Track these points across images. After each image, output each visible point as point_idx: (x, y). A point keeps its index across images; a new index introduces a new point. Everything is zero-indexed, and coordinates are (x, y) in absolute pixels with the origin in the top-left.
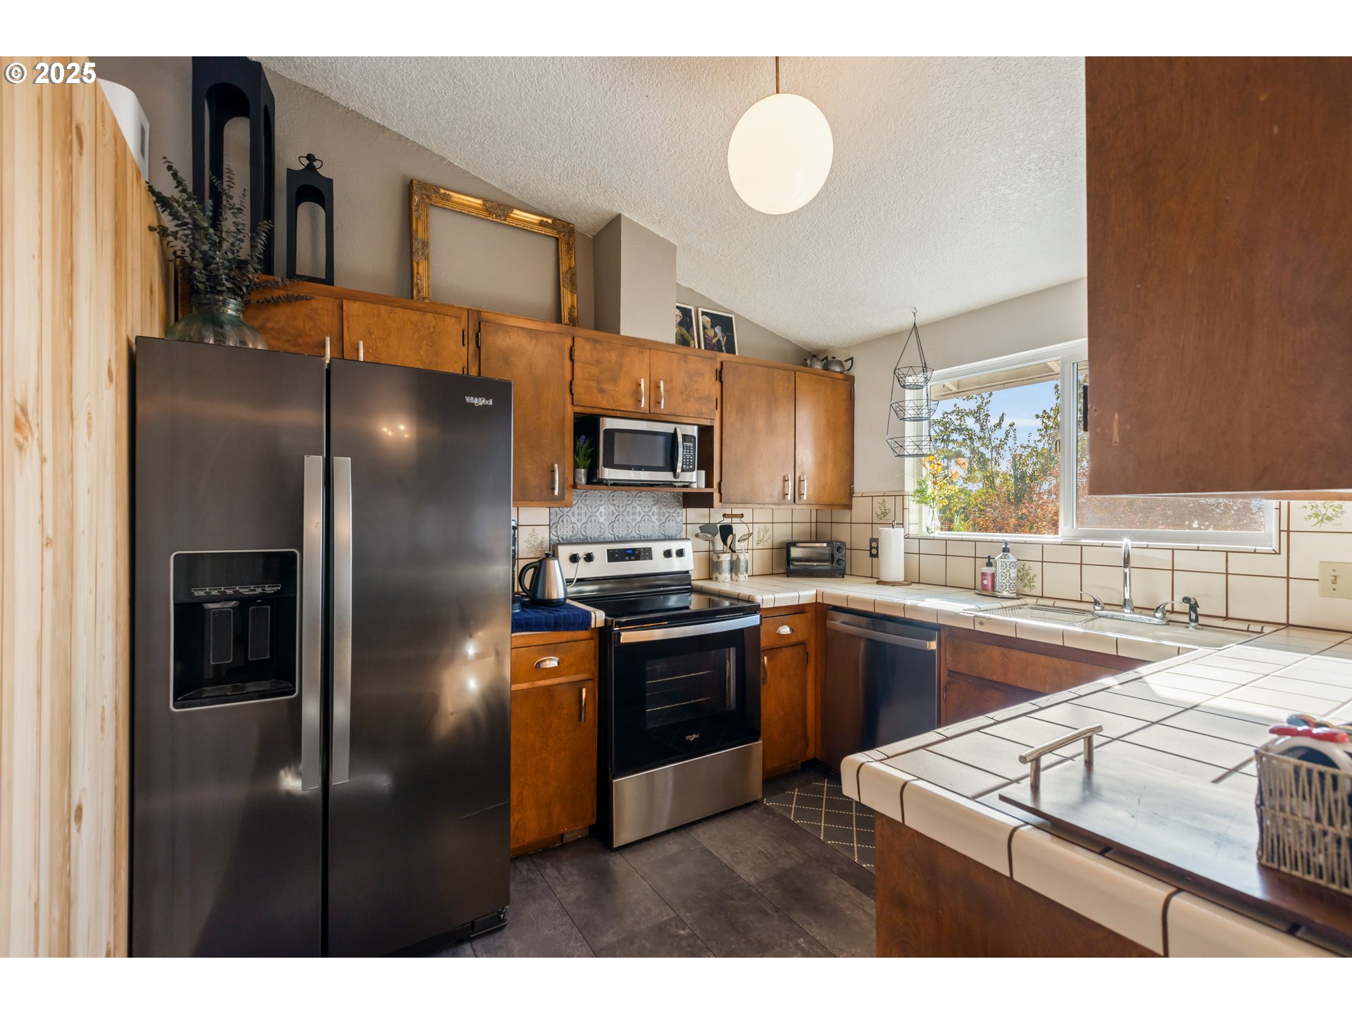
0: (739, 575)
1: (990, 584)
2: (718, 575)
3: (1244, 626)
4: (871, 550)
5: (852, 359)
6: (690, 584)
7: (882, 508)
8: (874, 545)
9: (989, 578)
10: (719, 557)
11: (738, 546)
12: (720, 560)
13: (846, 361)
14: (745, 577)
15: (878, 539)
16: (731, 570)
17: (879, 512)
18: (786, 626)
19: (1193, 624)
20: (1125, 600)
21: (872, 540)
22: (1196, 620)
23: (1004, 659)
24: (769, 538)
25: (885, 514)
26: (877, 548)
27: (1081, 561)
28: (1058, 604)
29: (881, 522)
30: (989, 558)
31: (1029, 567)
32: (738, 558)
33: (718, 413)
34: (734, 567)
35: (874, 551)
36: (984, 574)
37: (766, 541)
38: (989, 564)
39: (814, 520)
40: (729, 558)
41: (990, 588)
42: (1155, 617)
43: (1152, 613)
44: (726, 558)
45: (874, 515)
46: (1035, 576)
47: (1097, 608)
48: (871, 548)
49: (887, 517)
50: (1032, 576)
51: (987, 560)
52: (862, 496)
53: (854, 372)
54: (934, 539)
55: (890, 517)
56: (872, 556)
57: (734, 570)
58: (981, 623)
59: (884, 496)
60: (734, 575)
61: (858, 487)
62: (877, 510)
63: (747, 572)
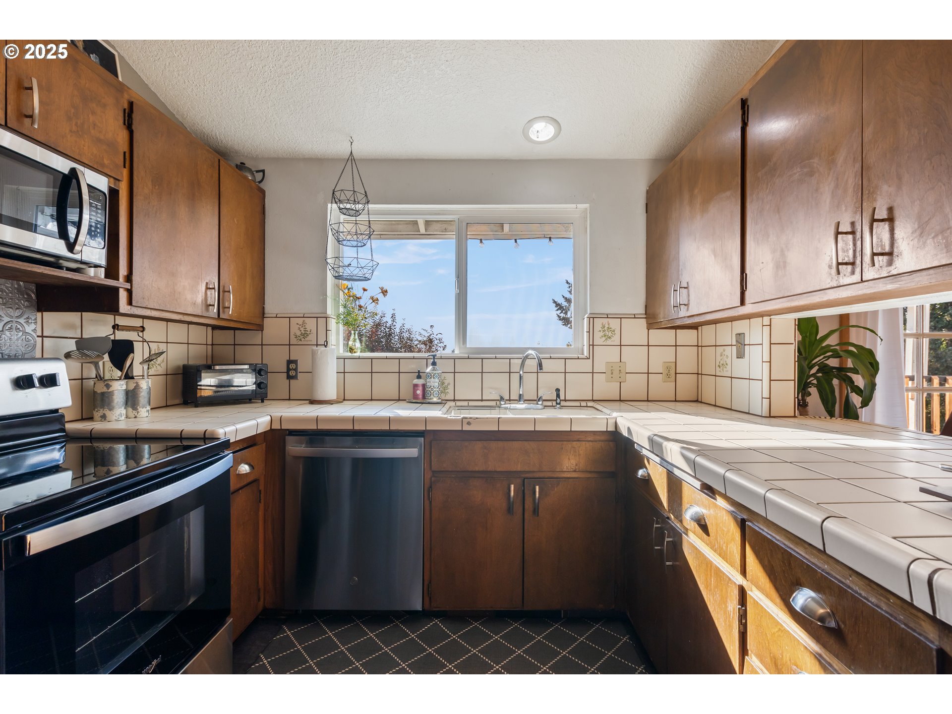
0: (140, 409)
1: (421, 394)
2: (107, 412)
3: (577, 404)
4: (288, 372)
5: (263, 171)
6: (63, 430)
7: (302, 329)
8: (292, 366)
9: (421, 388)
10: (108, 386)
11: (137, 370)
12: (111, 389)
13: (257, 171)
14: (148, 411)
15: (297, 361)
16: (126, 403)
17: (298, 333)
18: (242, 465)
19: (558, 406)
20: (520, 395)
21: (289, 362)
22: (560, 404)
23: (485, 451)
24: (163, 361)
25: (305, 335)
26: (296, 370)
27: (482, 371)
28: (471, 403)
29: (300, 343)
30: (419, 372)
31: (445, 378)
32: (137, 387)
33: (125, 172)
34: (131, 399)
35: (292, 373)
36: (415, 386)
37: (159, 365)
38: (419, 377)
39: (210, 342)
40: (124, 387)
41: (421, 397)
42: (537, 404)
43: (535, 402)
44: (119, 388)
45: (292, 337)
46: (449, 384)
47: (502, 403)
48: (288, 370)
49: (308, 338)
50: (446, 384)
51: (418, 374)
52: (276, 317)
53: (266, 186)
54: (359, 358)
55: (312, 338)
56: (289, 377)
57: (129, 403)
58: (469, 423)
59: (304, 317)
60: (130, 409)
61: (270, 307)
62: (295, 330)
63: (149, 405)
